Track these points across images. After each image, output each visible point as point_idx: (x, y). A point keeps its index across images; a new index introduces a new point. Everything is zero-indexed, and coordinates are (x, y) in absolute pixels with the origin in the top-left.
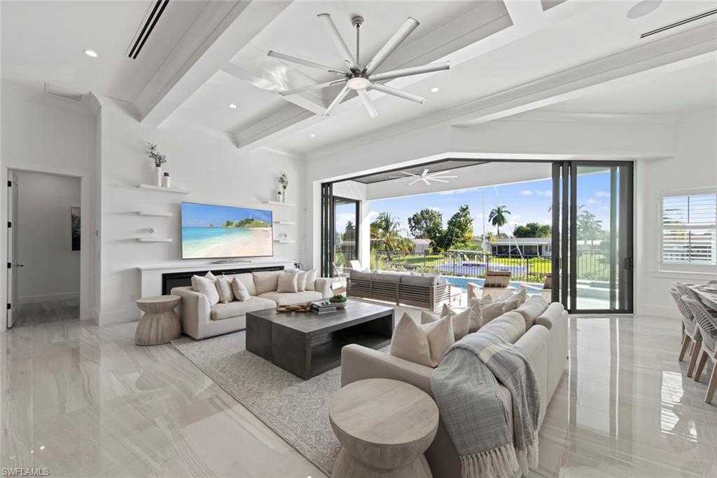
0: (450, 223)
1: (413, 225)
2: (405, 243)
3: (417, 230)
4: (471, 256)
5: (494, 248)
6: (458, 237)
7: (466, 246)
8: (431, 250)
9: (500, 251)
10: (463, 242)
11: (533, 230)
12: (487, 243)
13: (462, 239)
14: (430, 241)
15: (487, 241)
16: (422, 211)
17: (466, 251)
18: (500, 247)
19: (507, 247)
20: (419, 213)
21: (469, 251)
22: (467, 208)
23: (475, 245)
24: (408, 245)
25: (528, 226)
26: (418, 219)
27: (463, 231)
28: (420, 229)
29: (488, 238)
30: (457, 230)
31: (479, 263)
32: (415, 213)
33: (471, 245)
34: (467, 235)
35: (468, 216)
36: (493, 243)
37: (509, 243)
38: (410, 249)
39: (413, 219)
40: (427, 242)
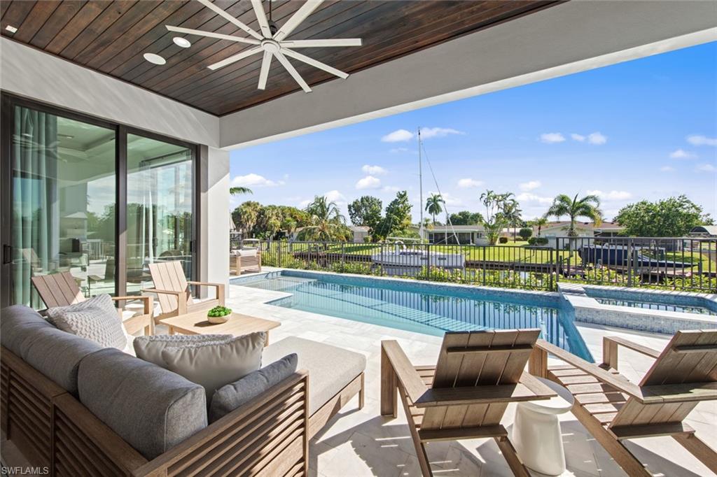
0: (388, 210)
1: (354, 212)
2: (342, 231)
3: (357, 217)
4: (409, 244)
5: (431, 236)
6: (396, 224)
7: (404, 233)
8: (370, 238)
9: (437, 239)
10: (402, 229)
11: (464, 218)
12: (424, 231)
13: (400, 226)
14: (368, 228)
15: (424, 228)
16: (362, 198)
17: (404, 239)
18: (436, 234)
19: (443, 234)
20: (360, 200)
21: (407, 239)
22: (405, 195)
23: (413, 232)
24: (345, 232)
25: (460, 214)
26: (359, 206)
27: (402, 218)
28: (360, 217)
29: (426, 225)
30: (395, 217)
31: (416, 251)
32: (355, 201)
33: (409, 232)
34: (405, 222)
35: (406, 202)
36: (430, 230)
37: (446, 230)
38: (347, 237)
39: (353, 206)
40: (366, 229)
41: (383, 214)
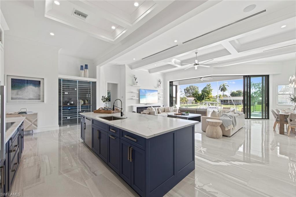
0: (203, 91)
1: (186, 92)
2: (184, 99)
3: (188, 94)
4: (212, 104)
5: (222, 101)
6: (206, 97)
7: (210, 100)
8: (194, 102)
10: (208, 98)
11: (239, 93)
12: (219, 99)
13: (208, 97)
14: (194, 98)
15: (219, 98)
16: (190, 86)
17: (210, 102)
18: (224, 101)
19: (227, 101)
20: (189, 87)
21: (211, 102)
22: (210, 85)
23: (214, 100)
25: (237, 92)
26: (188, 89)
27: (208, 94)
30: (206, 94)
31: (216, 107)
32: (187, 87)
33: (212, 100)
34: (210, 96)
35: (210, 88)
36: (222, 99)
37: (229, 99)
38: (186, 101)
39: (186, 89)
41: (200, 93)
